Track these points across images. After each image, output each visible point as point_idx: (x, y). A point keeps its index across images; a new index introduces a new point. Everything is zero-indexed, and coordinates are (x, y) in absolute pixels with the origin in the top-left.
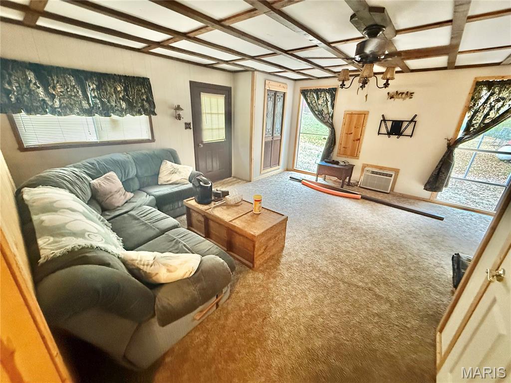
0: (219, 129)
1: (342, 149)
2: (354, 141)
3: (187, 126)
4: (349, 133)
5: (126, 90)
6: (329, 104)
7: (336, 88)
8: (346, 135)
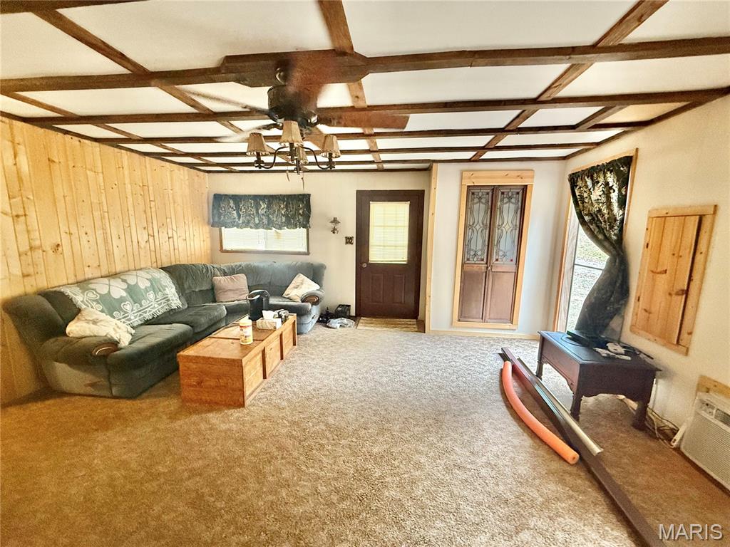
0: (396, 246)
1: (642, 314)
2: (670, 294)
3: (349, 240)
4: (659, 270)
5: (287, 207)
6: (614, 196)
7: (631, 157)
8: (651, 274)
